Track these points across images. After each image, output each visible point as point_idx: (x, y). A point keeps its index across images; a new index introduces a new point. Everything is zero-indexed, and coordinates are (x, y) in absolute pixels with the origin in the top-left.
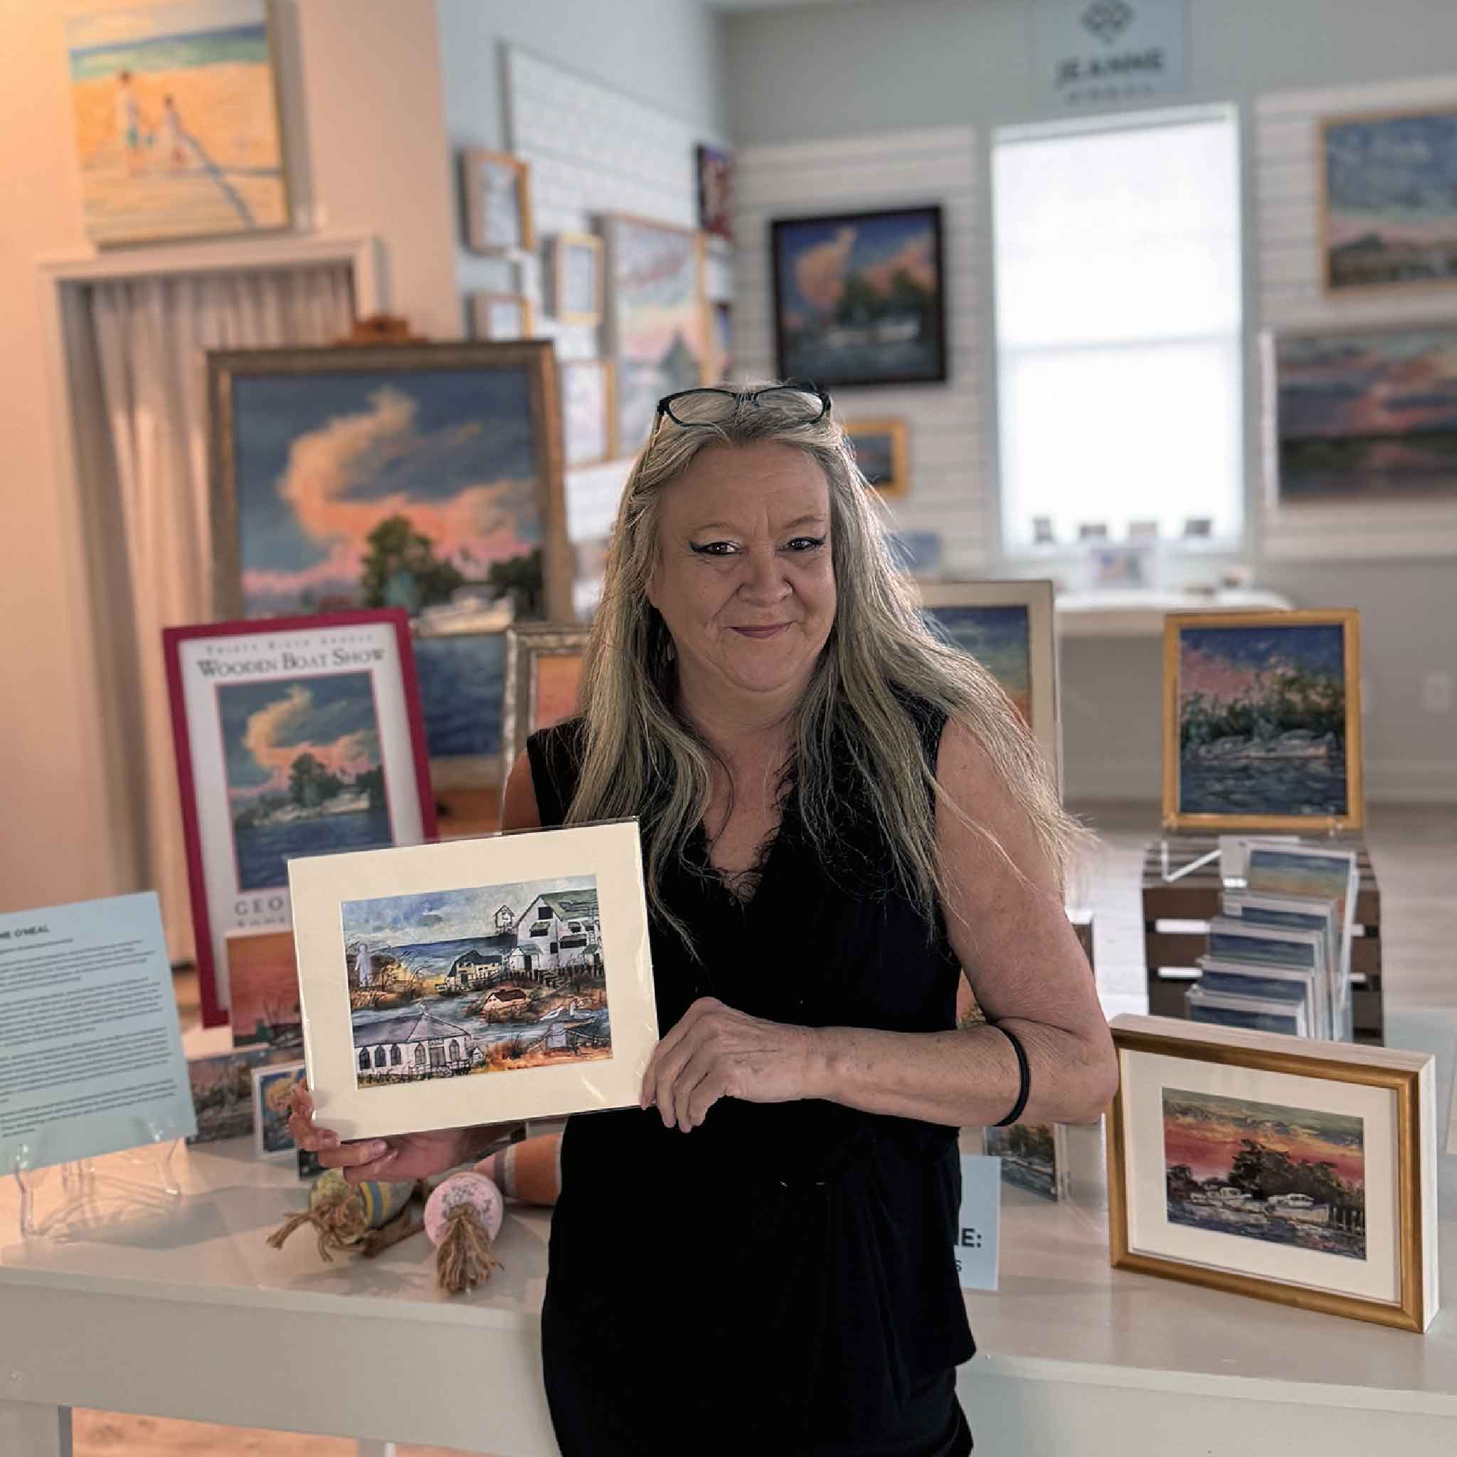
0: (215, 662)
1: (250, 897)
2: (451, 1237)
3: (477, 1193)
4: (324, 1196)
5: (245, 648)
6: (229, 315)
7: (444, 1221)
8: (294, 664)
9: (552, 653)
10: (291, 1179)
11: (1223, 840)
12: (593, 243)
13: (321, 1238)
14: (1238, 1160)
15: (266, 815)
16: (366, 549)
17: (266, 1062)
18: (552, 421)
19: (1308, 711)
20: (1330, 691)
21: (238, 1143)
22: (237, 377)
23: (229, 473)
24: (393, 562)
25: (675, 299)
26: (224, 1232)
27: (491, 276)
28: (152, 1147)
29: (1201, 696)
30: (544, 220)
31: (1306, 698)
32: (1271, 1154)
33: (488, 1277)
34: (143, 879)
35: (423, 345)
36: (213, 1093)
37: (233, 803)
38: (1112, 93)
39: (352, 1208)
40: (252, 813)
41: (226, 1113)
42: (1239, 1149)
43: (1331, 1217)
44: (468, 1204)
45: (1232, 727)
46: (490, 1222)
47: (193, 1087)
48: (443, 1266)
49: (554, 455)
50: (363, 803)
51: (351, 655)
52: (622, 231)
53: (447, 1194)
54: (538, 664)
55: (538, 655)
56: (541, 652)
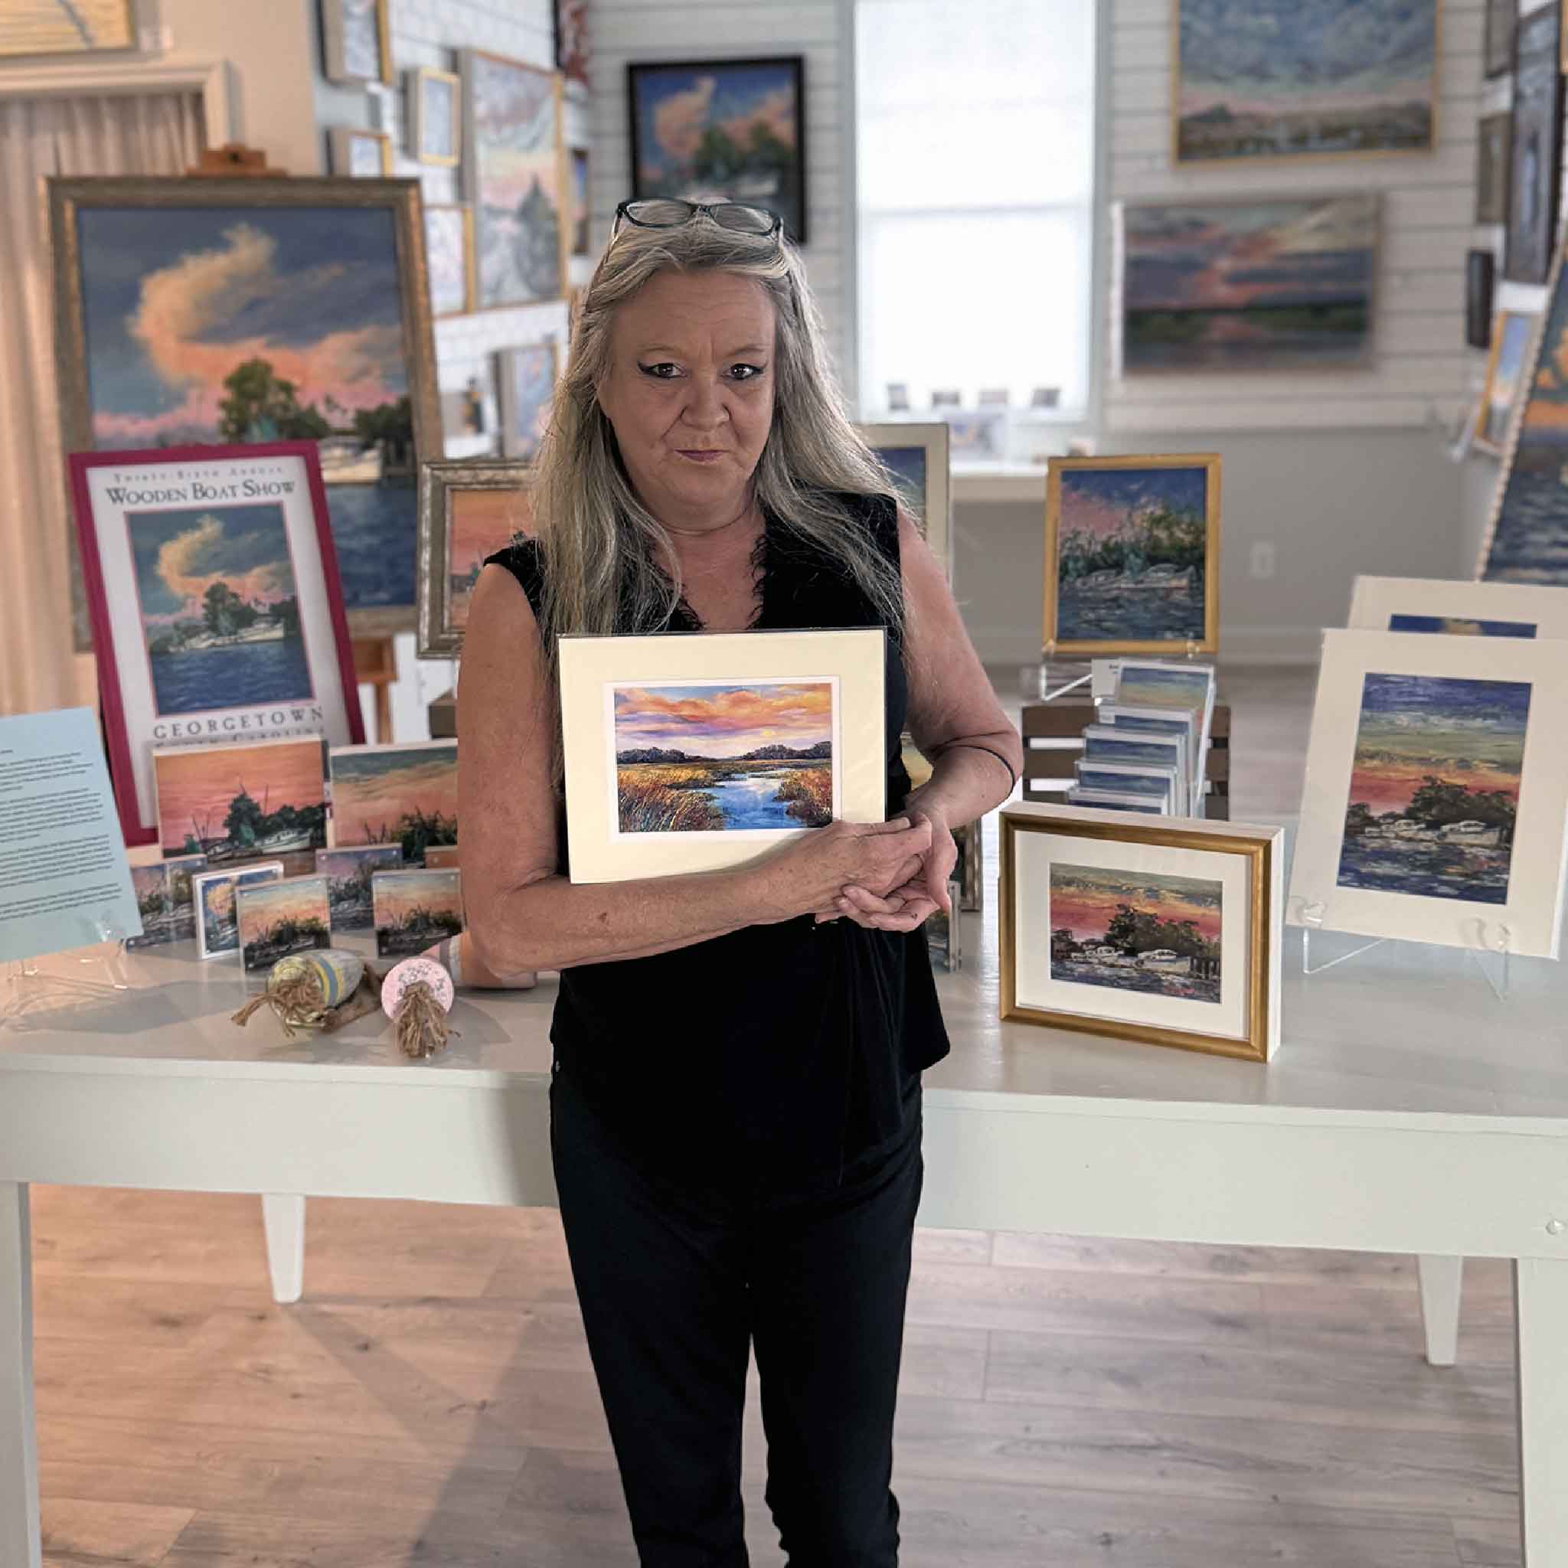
0: (124, 490)
1: (168, 721)
2: (408, 1013)
3: (430, 972)
4: (282, 981)
5: (153, 477)
6: (64, 142)
7: (401, 998)
8: (204, 494)
9: (467, 488)
11: (1096, 664)
12: (450, 78)
13: (285, 1017)
14: (1113, 922)
15: (181, 643)
16: (224, 393)
17: (203, 870)
18: (418, 265)
19: (1173, 547)
20: (1192, 528)
21: (179, 946)
22: (80, 207)
23: (76, 309)
24: (254, 408)
25: (532, 145)
26: (182, 1018)
27: (349, 110)
29: (1079, 533)
30: (401, 52)
31: (1172, 534)
32: (1142, 916)
35: (280, 178)
36: (153, 899)
37: (148, 630)
40: (168, 640)
42: (1115, 912)
43: (1192, 968)
44: (422, 983)
45: (1106, 562)
46: (443, 998)
47: (136, 891)
48: (403, 1037)
49: (422, 300)
50: (278, 633)
51: (261, 486)
52: (480, 68)
53: (402, 975)
54: (453, 498)
55: (453, 490)
56: (456, 487)
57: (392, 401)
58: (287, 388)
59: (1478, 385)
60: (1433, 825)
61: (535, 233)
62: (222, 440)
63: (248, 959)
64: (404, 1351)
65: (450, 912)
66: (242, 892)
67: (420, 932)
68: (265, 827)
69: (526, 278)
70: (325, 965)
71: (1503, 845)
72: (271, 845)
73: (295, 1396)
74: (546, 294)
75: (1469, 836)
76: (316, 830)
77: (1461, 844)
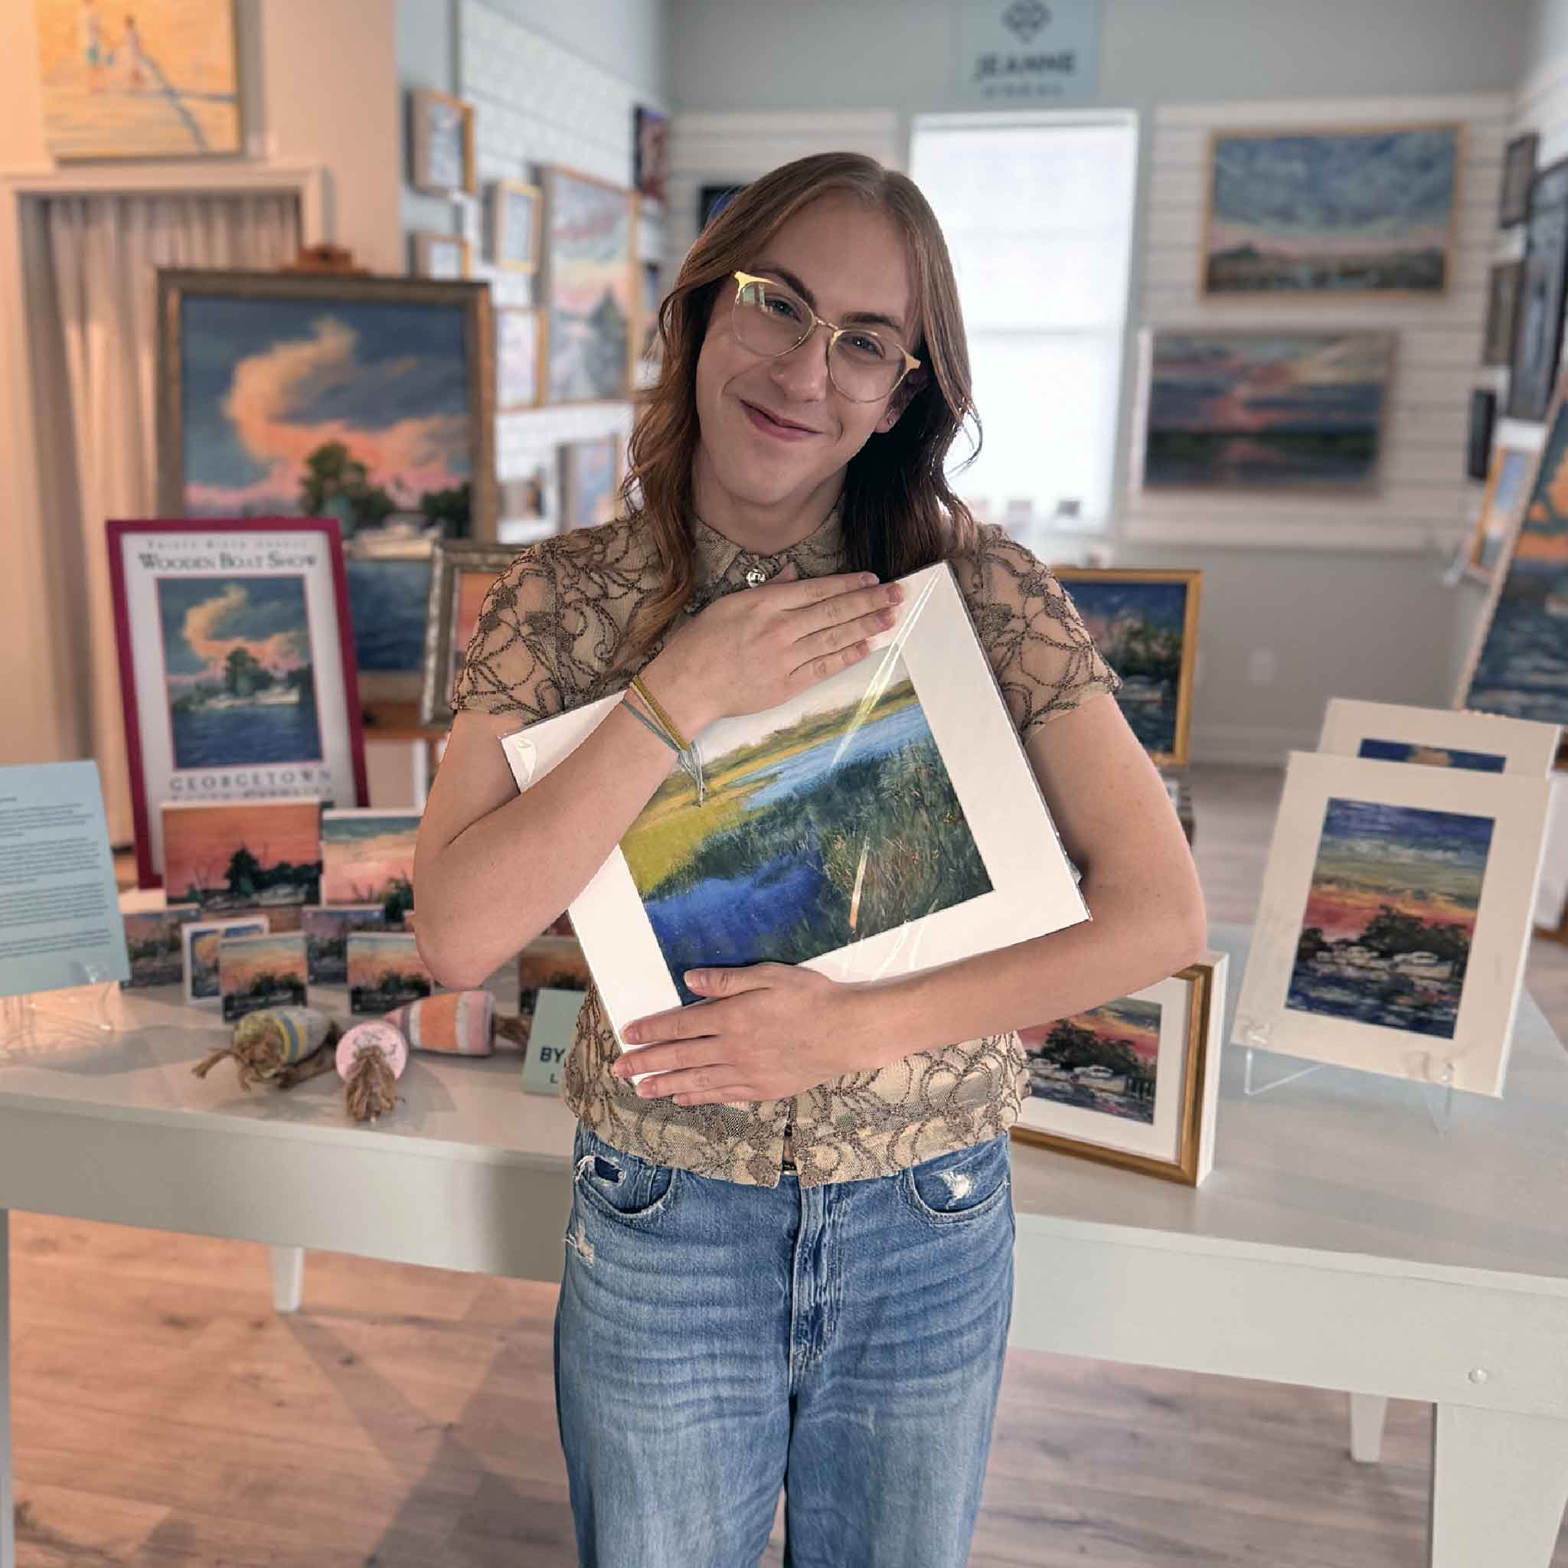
0: (156, 556)
1: (185, 775)
2: (359, 1075)
3: (384, 1039)
4: (246, 1035)
5: (185, 545)
6: (180, 236)
7: (354, 1060)
8: (232, 563)
9: (475, 570)
10: (217, 1023)
12: (532, 192)
13: (242, 1071)
14: (1051, 1036)
15: (202, 702)
16: (304, 471)
17: (196, 919)
18: (486, 362)
19: (1148, 660)
20: (1169, 643)
21: (169, 989)
22: (186, 296)
23: (175, 391)
24: (330, 486)
25: (608, 256)
26: (154, 1063)
27: (433, 216)
28: (87, 988)
30: (486, 165)
31: (1148, 648)
32: (1079, 1032)
33: (392, 1108)
34: (86, 747)
35: (365, 277)
36: (146, 944)
37: (171, 689)
38: (1025, 90)
39: (271, 1046)
40: (188, 699)
41: (158, 963)
43: (1127, 1087)
44: (375, 1047)
46: (396, 1063)
47: (128, 938)
48: (351, 1098)
49: (486, 393)
50: (293, 697)
51: (285, 559)
52: (561, 185)
53: (357, 1039)
54: (462, 579)
55: (463, 572)
56: (466, 569)
57: (453, 482)
58: (360, 469)
59: (1474, 515)
60: (1386, 954)
62: (299, 514)
64: (384, 1367)
66: (227, 946)
68: (264, 880)
69: (596, 378)
70: (288, 1023)
71: (1455, 979)
72: (266, 898)
73: (280, 1404)
75: (1420, 968)
77: (1412, 976)
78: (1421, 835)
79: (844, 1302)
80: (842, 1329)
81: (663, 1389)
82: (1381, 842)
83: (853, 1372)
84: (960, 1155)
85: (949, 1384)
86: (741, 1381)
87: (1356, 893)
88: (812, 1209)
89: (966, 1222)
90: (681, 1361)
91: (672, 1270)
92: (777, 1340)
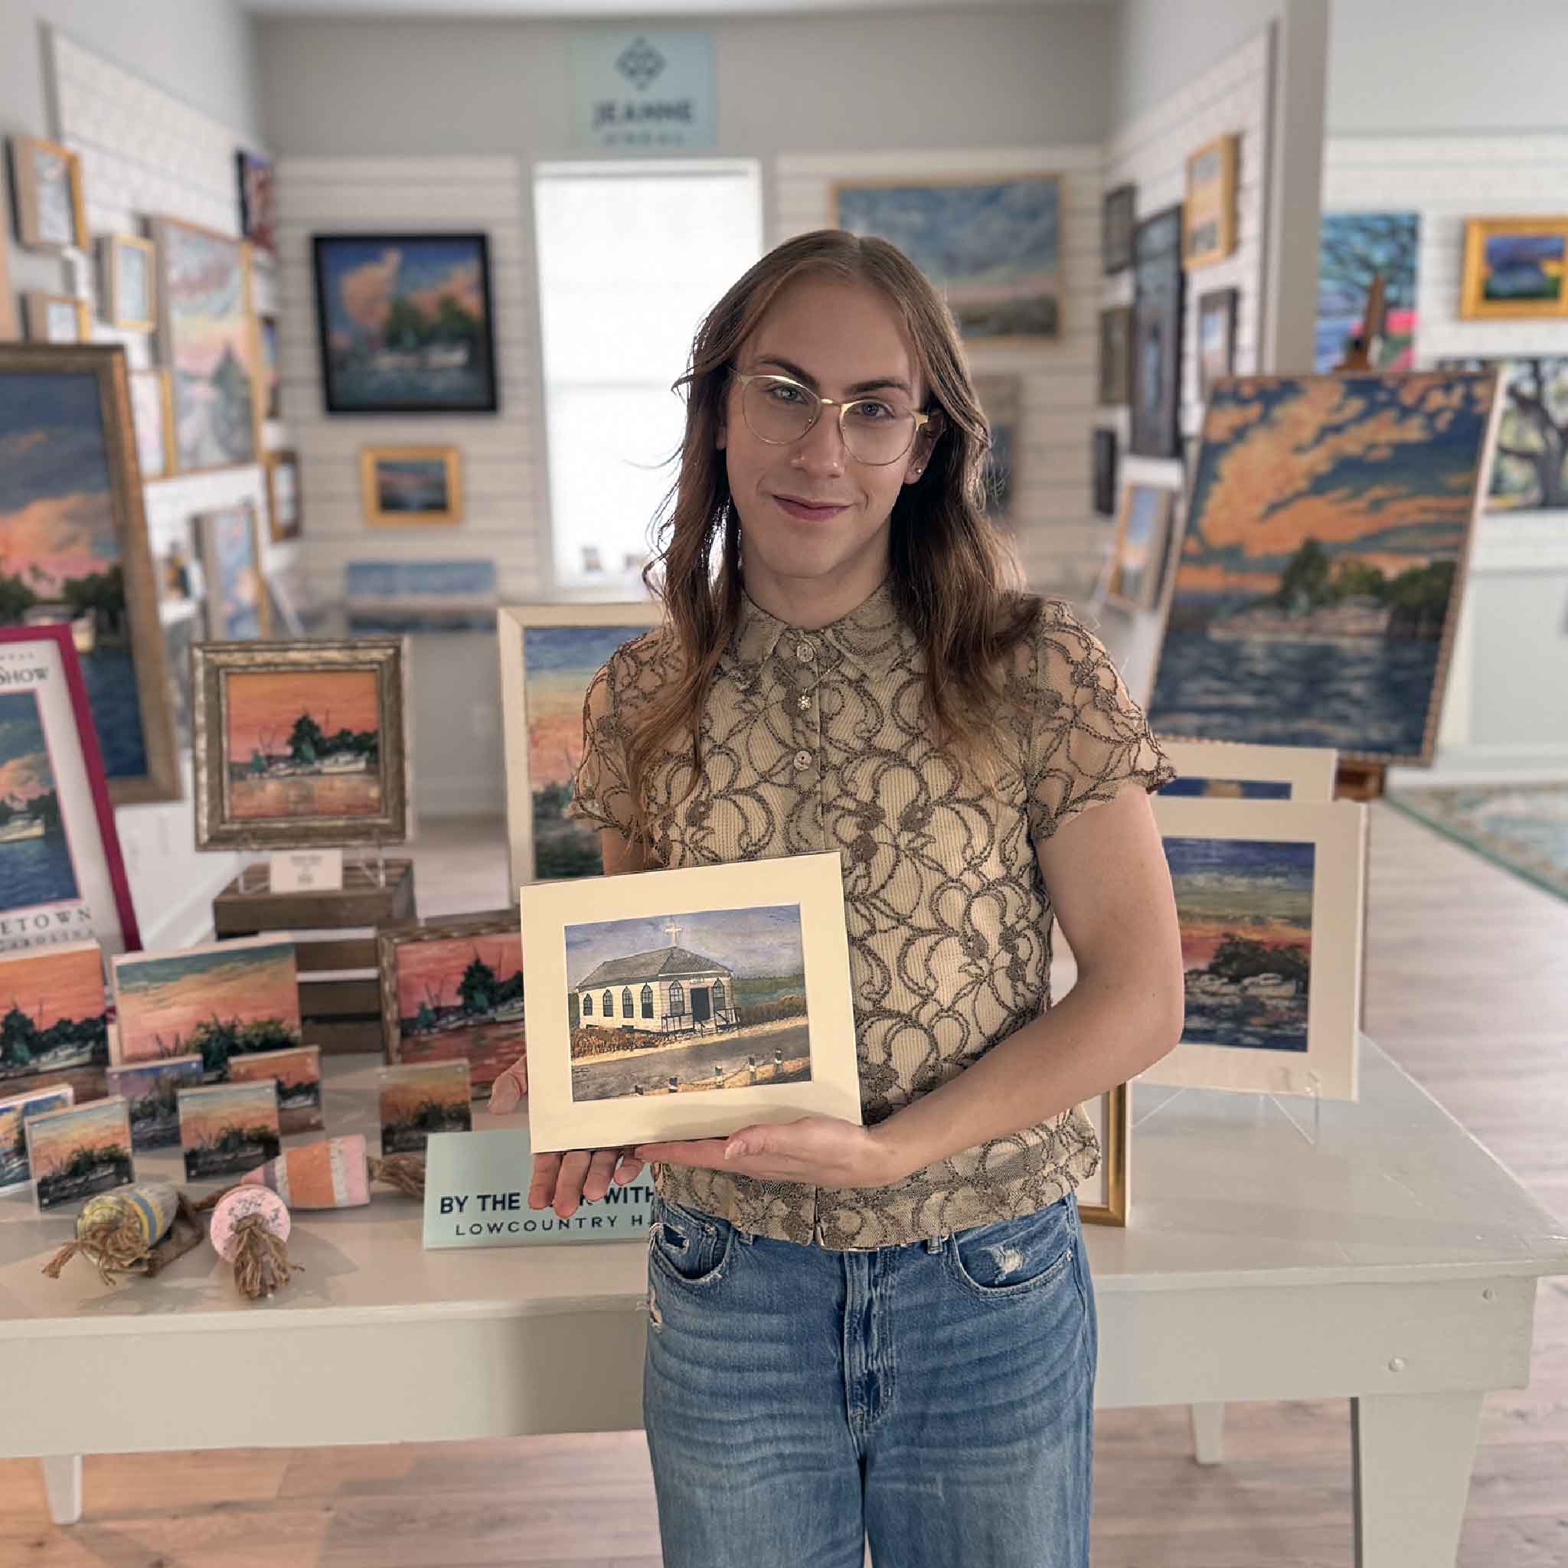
2: (244, 1249)
3: (264, 1203)
4: (94, 1223)
7: (232, 1233)
9: (244, 671)
12: (143, 246)
18: (126, 431)
25: (224, 311)
30: (95, 218)
38: (647, 139)
44: (256, 1215)
46: (280, 1229)
48: (241, 1277)
49: (131, 468)
50: (37, 830)
51: (12, 674)
52: (172, 236)
53: (233, 1209)
54: (227, 681)
55: (228, 674)
56: (230, 670)
57: (103, 568)
60: (1235, 979)
61: (229, 397)
63: (42, 1194)
65: (264, 1127)
66: (32, 1124)
67: (232, 1151)
68: (41, 1044)
69: (223, 442)
70: (139, 1200)
74: (242, 457)
75: (1268, 988)
76: (97, 1042)
77: (1261, 996)
78: (1252, 864)
79: (898, 1370)
80: (899, 1395)
81: (727, 1449)
82: (1215, 874)
83: (917, 1441)
84: (1011, 1231)
85: (1014, 1454)
86: (802, 1439)
87: (1200, 924)
88: (857, 1284)
89: (1021, 1295)
90: (741, 1422)
91: (730, 1337)
92: (834, 1402)
